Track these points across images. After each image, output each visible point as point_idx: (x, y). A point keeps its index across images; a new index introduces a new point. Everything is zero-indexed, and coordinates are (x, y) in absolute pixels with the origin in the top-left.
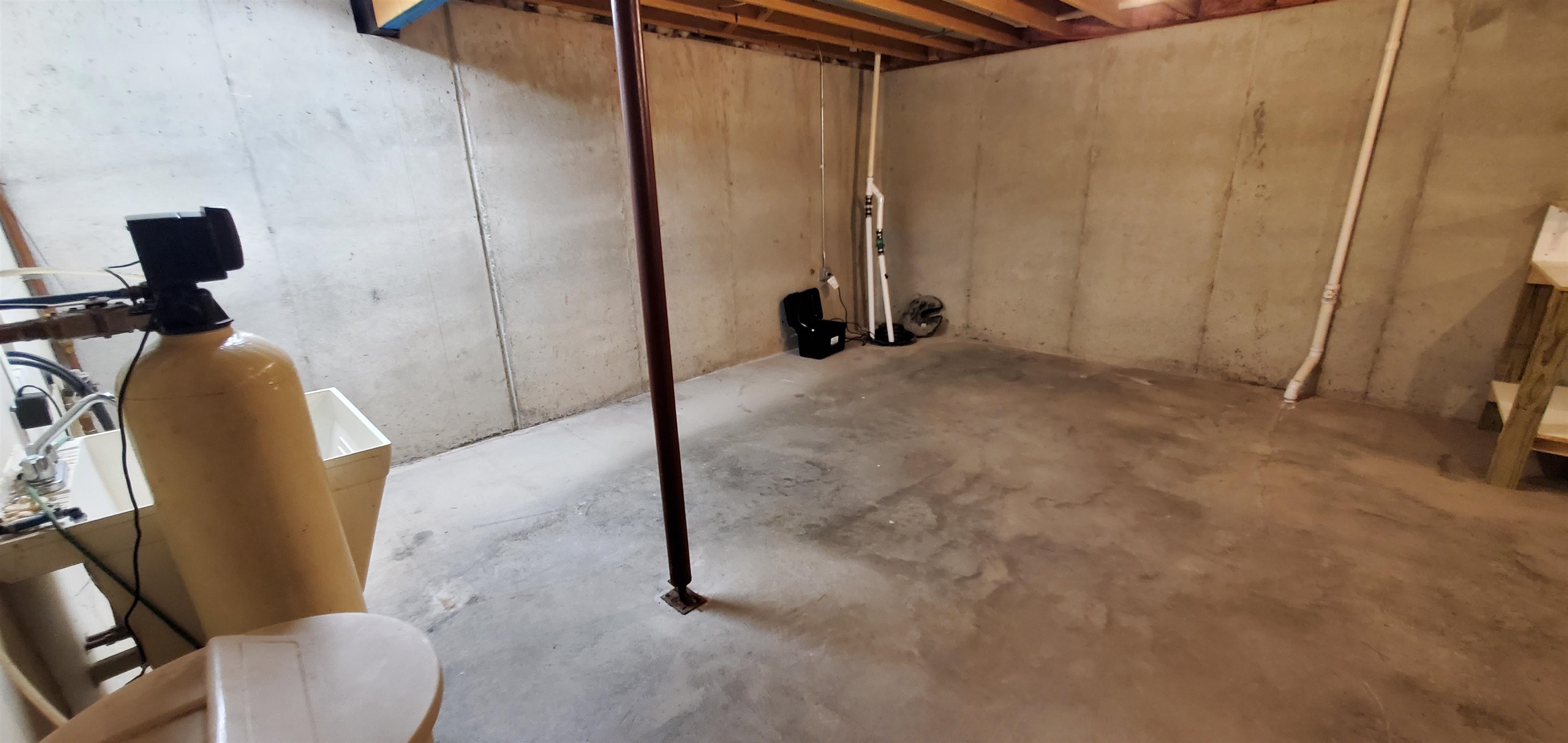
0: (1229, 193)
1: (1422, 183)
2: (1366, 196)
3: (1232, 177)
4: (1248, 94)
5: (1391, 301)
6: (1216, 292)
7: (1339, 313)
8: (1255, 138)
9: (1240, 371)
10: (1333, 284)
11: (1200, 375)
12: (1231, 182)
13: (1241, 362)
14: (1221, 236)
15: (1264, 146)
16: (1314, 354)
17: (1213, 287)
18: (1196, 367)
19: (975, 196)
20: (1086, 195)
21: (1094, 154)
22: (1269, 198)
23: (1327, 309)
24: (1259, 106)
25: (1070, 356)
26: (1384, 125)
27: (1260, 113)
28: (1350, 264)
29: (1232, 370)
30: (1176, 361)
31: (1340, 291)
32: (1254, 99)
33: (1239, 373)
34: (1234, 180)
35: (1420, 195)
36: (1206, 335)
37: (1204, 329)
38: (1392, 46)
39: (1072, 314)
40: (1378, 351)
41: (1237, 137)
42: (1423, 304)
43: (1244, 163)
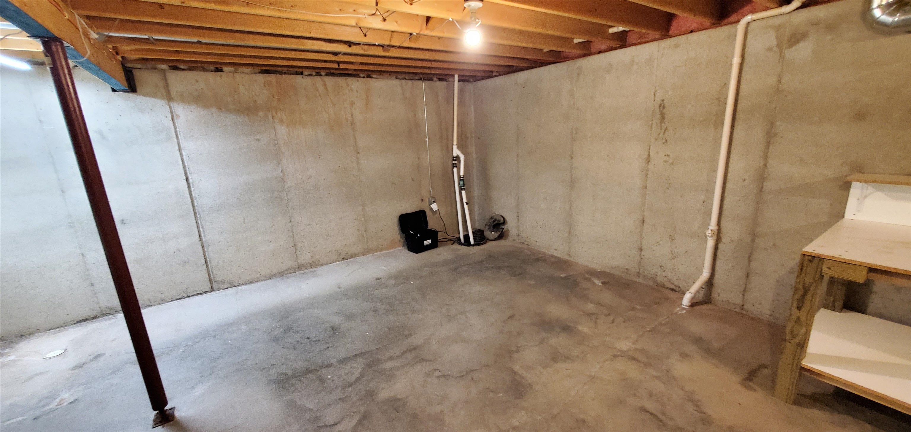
0: (648, 159)
1: (766, 157)
2: (731, 166)
3: (649, 149)
4: (655, 95)
5: (753, 241)
6: (646, 225)
7: (720, 246)
8: (661, 123)
9: (664, 280)
10: (713, 226)
11: (641, 280)
12: (649, 152)
13: (664, 274)
14: (646, 188)
15: (666, 129)
16: (706, 274)
17: (644, 221)
18: (638, 274)
19: (518, 155)
20: (572, 158)
21: (574, 132)
22: (672, 164)
23: (711, 243)
24: (661, 102)
25: (570, 259)
26: (738, 116)
27: (662, 107)
28: (725, 212)
29: (659, 279)
30: (627, 269)
31: (719, 231)
32: (658, 98)
33: (663, 281)
34: (651, 151)
35: (765, 165)
36: (643, 253)
37: (641, 250)
38: (736, 61)
39: (570, 233)
40: (748, 275)
41: (650, 123)
42: (774, 245)
43: (656, 140)
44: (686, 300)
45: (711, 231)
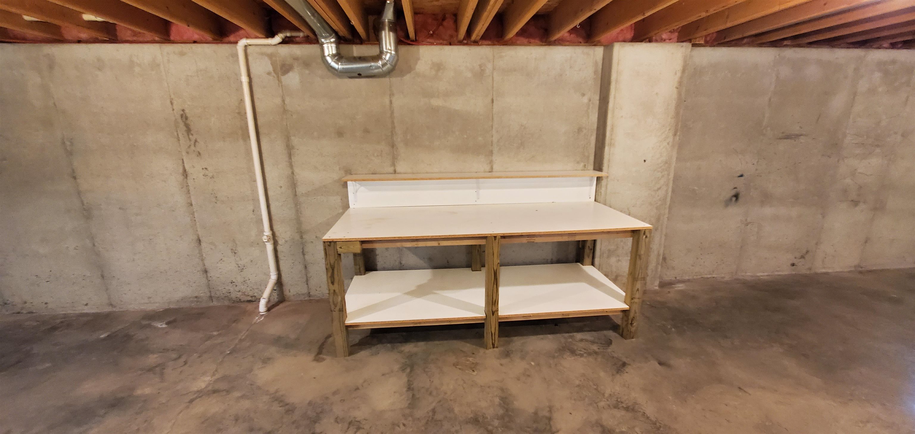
0: (185, 174)
1: (291, 166)
2: (267, 175)
3: (183, 163)
4: (172, 103)
5: (302, 237)
6: (203, 244)
8: (188, 135)
9: (239, 295)
10: (267, 232)
11: (215, 303)
12: (184, 166)
13: (237, 289)
14: (191, 205)
15: (196, 141)
16: (273, 277)
17: (200, 241)
18: (211, 298)
22: (213, 177)
23: (269, 247)
24: (182, 113)
25: (114, 309)
26: (261, 130)
27: (184, 117)
28: (274, 218)
29: (233, 296)
30: (196, 297)
31: (274, 234)
32: (177, 107)
34: (185, 165)
35: (293, 173)
36: (209, 275)
37: (206, 271)
38: (244, 79)
40: (306, 267)
41: (176, 134)
42: (316, 237)
43: (188, 153)
44: (262, 307)
45: (266, 237)
